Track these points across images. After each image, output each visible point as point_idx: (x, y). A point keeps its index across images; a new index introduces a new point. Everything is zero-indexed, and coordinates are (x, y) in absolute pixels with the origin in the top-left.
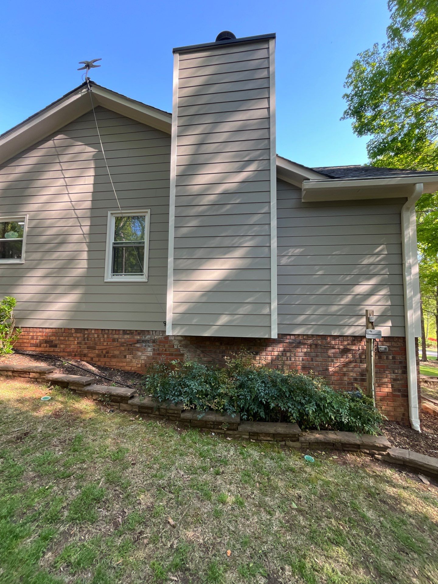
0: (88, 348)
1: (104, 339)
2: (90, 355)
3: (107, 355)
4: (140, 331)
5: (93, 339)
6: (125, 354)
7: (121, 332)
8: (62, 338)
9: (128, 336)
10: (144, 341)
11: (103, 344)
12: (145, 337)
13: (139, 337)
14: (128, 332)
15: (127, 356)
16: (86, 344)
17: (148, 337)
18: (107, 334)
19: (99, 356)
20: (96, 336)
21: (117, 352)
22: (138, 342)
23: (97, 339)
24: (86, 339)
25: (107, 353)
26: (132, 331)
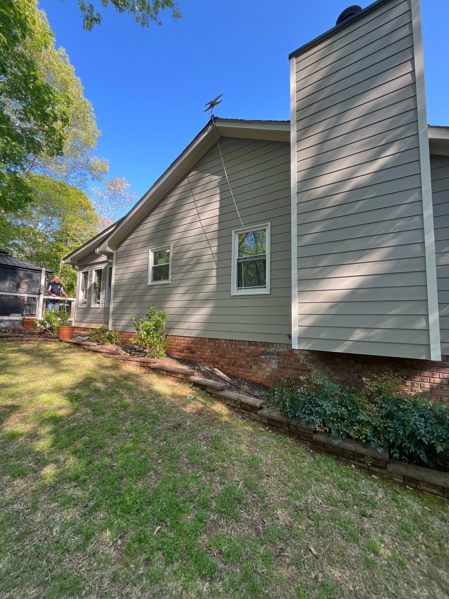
0: (219, 356)
1: (232, 349)
2: (220, 363)
3: (235, 364)
4: (264, 343)
5: (223, 348)
6: (251, 364)
7: (247, 343)
8: (198, 346)
9: (253, 348)
10: (268, 353)
11: (231, 353)
12: (269, 349)
13: (263, 349)
14: (253, 343)
15: (253, 367)
16: (217, 352)
17: (272, 350)
18: (235, 344)
19: (228, 364)
20: (225, 345)
21: (243, 362)
22: (263, 353)
23: (226, 349)
24: (217, 348)
25: (235, 362)
26: (257, 343)
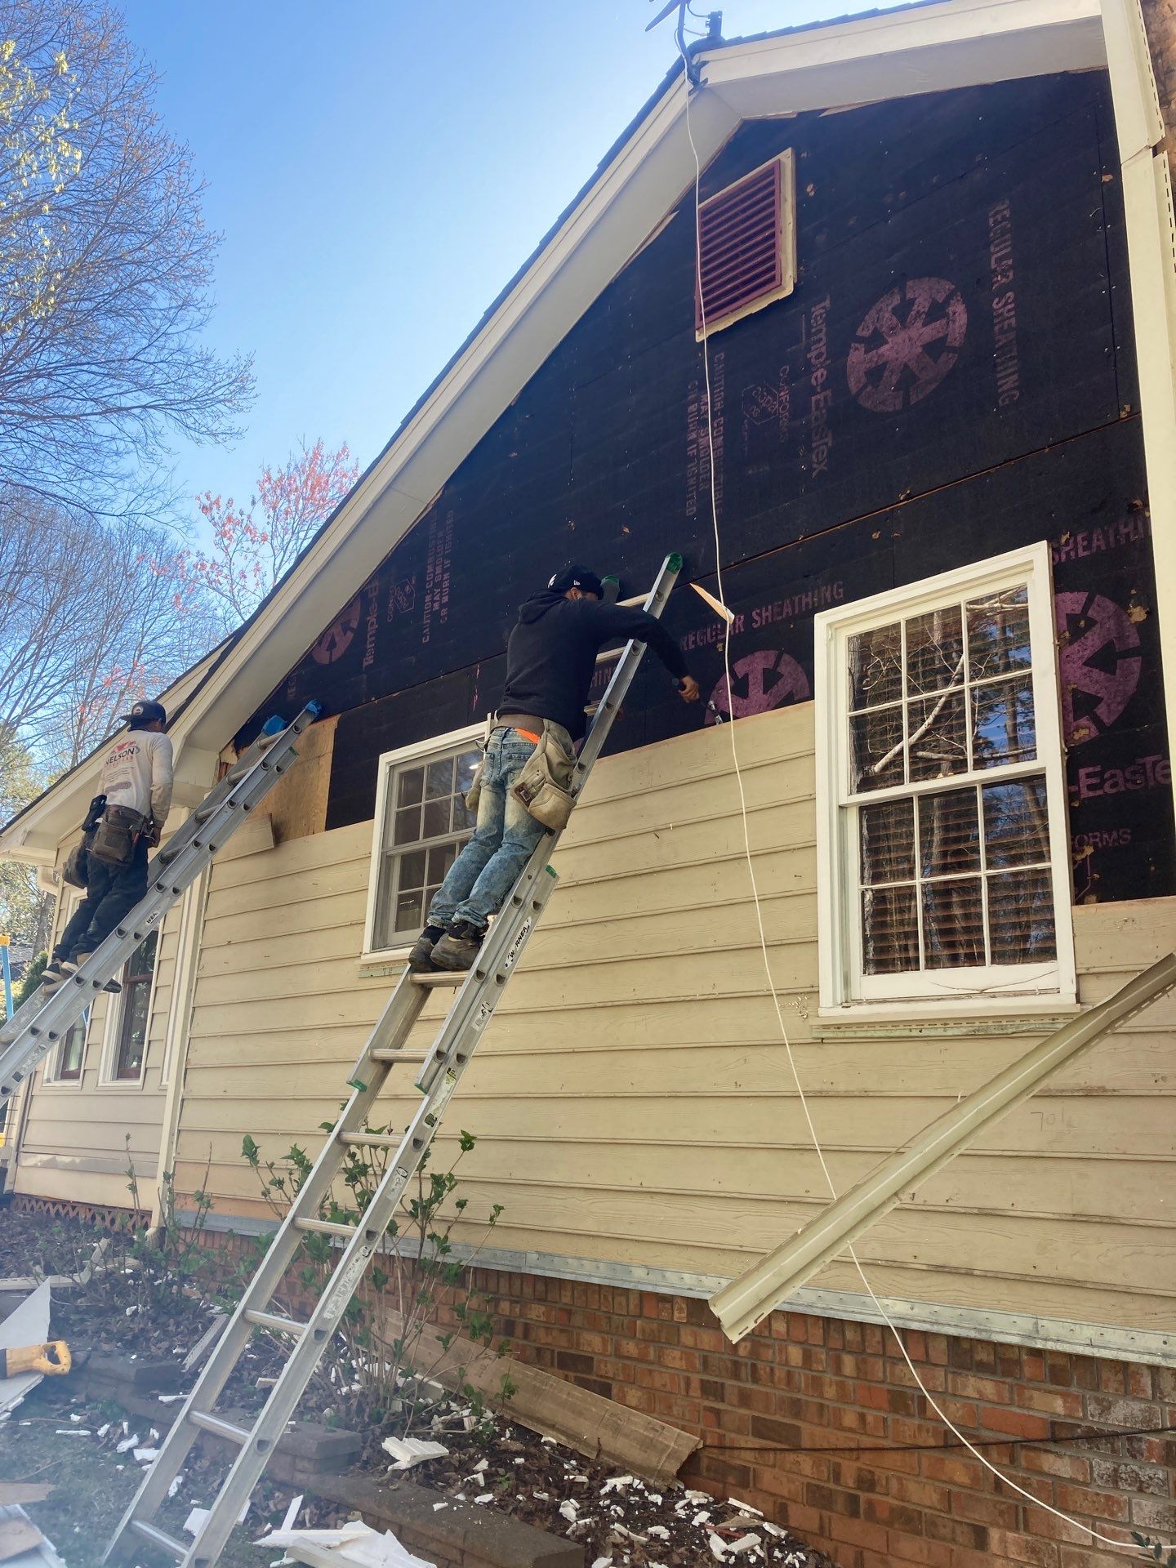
0: (761, 1428)
1: (841, 1386)
2: (768, 1478)
3: (863, 1496)
4: (1062, 1361)
5: (780, 1373)
6: (979, 1516)
7: (939, 1352)
8: (631, 1348)
9: (988, 1387)
10: (1093, 1437)
11: (838, 1414)
12: (1106, 1408)
13: (1059, 1406)
14: (982, 1356)
15: (994, 1534)
16: (745, 1399)
17: (1123, 1413)
18: (860, 1352)
19: (818, 1496)
20: (795, 1354)
21: (923, 1495)
22: (1058, 1435)
23: (801, 1379)
24: (745, 1372)
25: (867, 1482)
26: (1013, 1355)
